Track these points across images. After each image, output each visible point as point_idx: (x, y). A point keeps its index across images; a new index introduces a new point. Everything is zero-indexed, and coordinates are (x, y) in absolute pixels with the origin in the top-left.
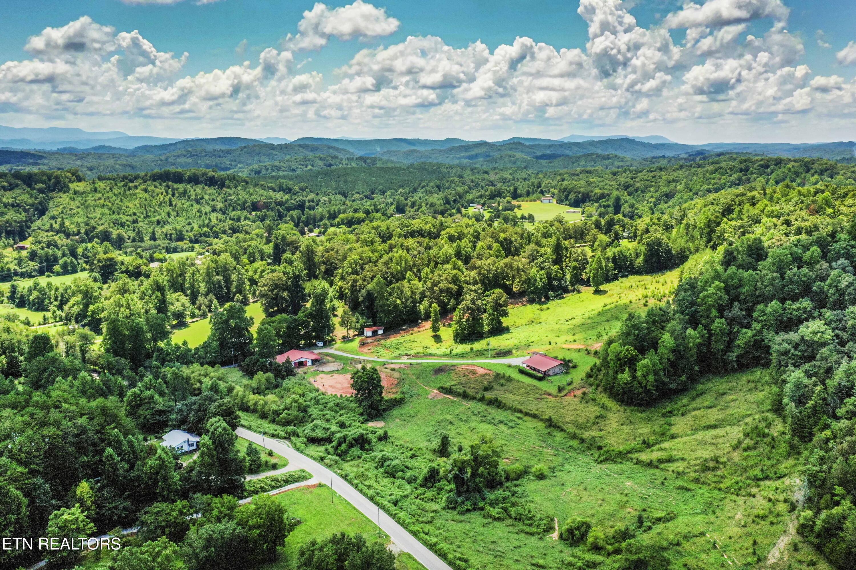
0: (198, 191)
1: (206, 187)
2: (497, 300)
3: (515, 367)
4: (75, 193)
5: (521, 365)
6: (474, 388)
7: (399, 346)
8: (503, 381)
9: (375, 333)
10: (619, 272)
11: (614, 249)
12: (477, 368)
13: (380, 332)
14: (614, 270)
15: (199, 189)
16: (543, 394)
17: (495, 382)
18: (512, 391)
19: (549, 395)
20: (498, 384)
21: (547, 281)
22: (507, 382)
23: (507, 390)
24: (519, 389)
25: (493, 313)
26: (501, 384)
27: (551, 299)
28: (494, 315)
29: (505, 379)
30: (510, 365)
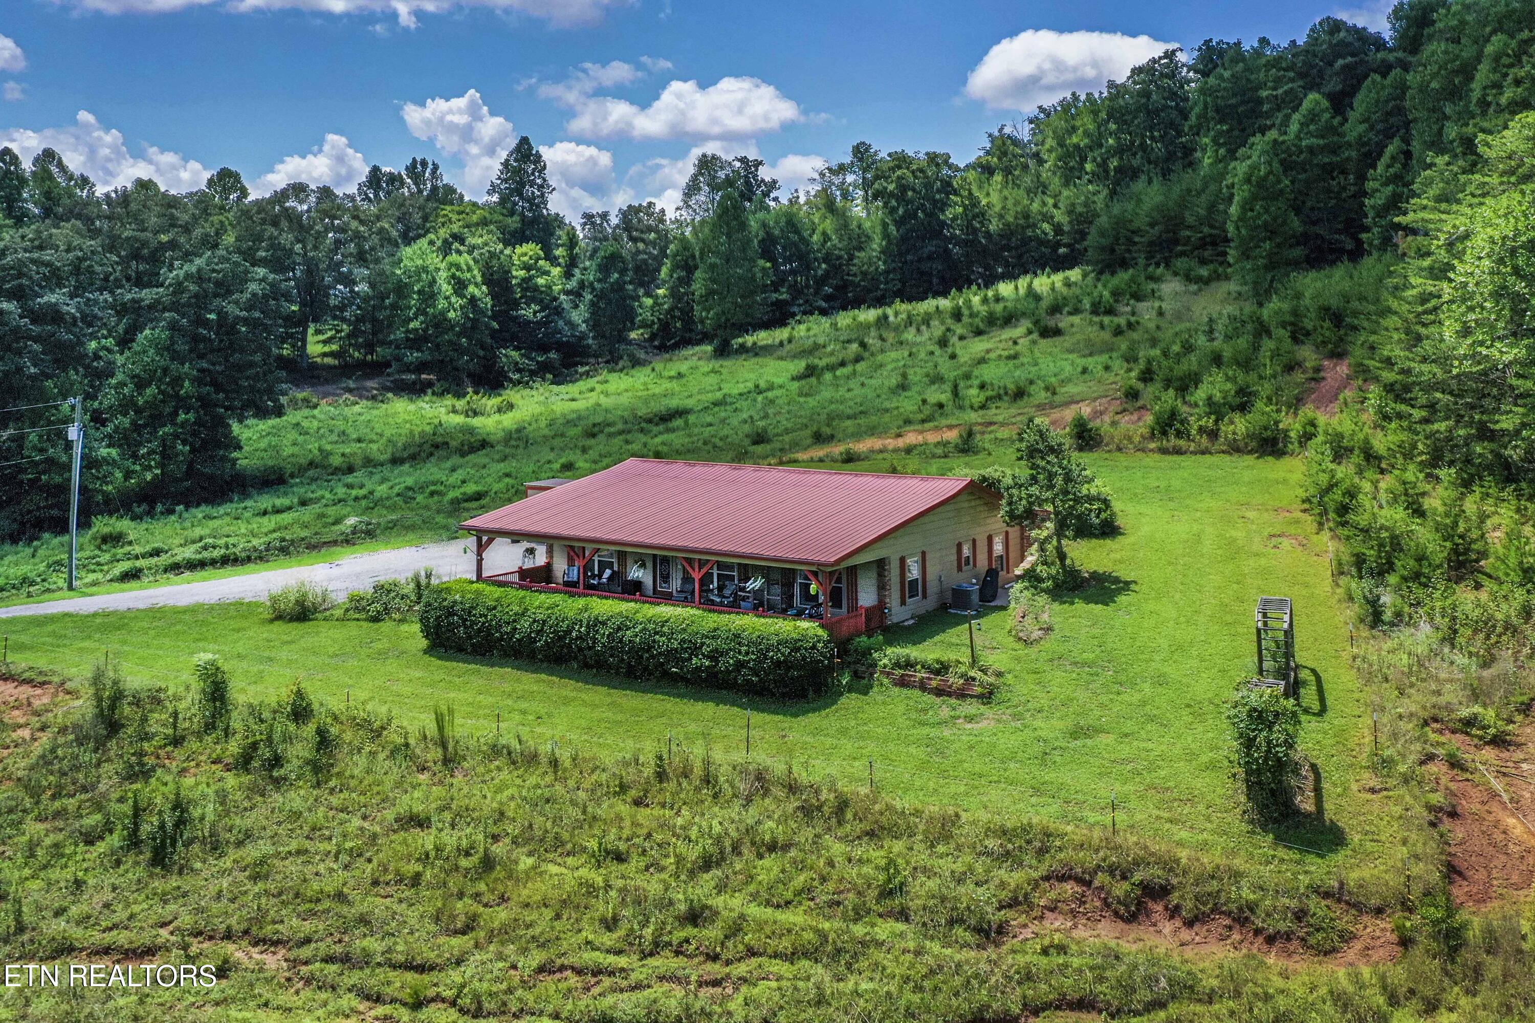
3: (375, 605)
14: (775, 287)
16: (1013, 904)
17: (57, 815)
18: (363, 920)
19: (1131, 918)
20: (90, 839)
21: (488, 299)
22: (254, 790)
23: (260, 918)
24: (488, 863)
25: (165, 370)
26: (146, 829)
27: (511, 380)
28: (177, 381)
29: (234, 747)
30: (300, 603)
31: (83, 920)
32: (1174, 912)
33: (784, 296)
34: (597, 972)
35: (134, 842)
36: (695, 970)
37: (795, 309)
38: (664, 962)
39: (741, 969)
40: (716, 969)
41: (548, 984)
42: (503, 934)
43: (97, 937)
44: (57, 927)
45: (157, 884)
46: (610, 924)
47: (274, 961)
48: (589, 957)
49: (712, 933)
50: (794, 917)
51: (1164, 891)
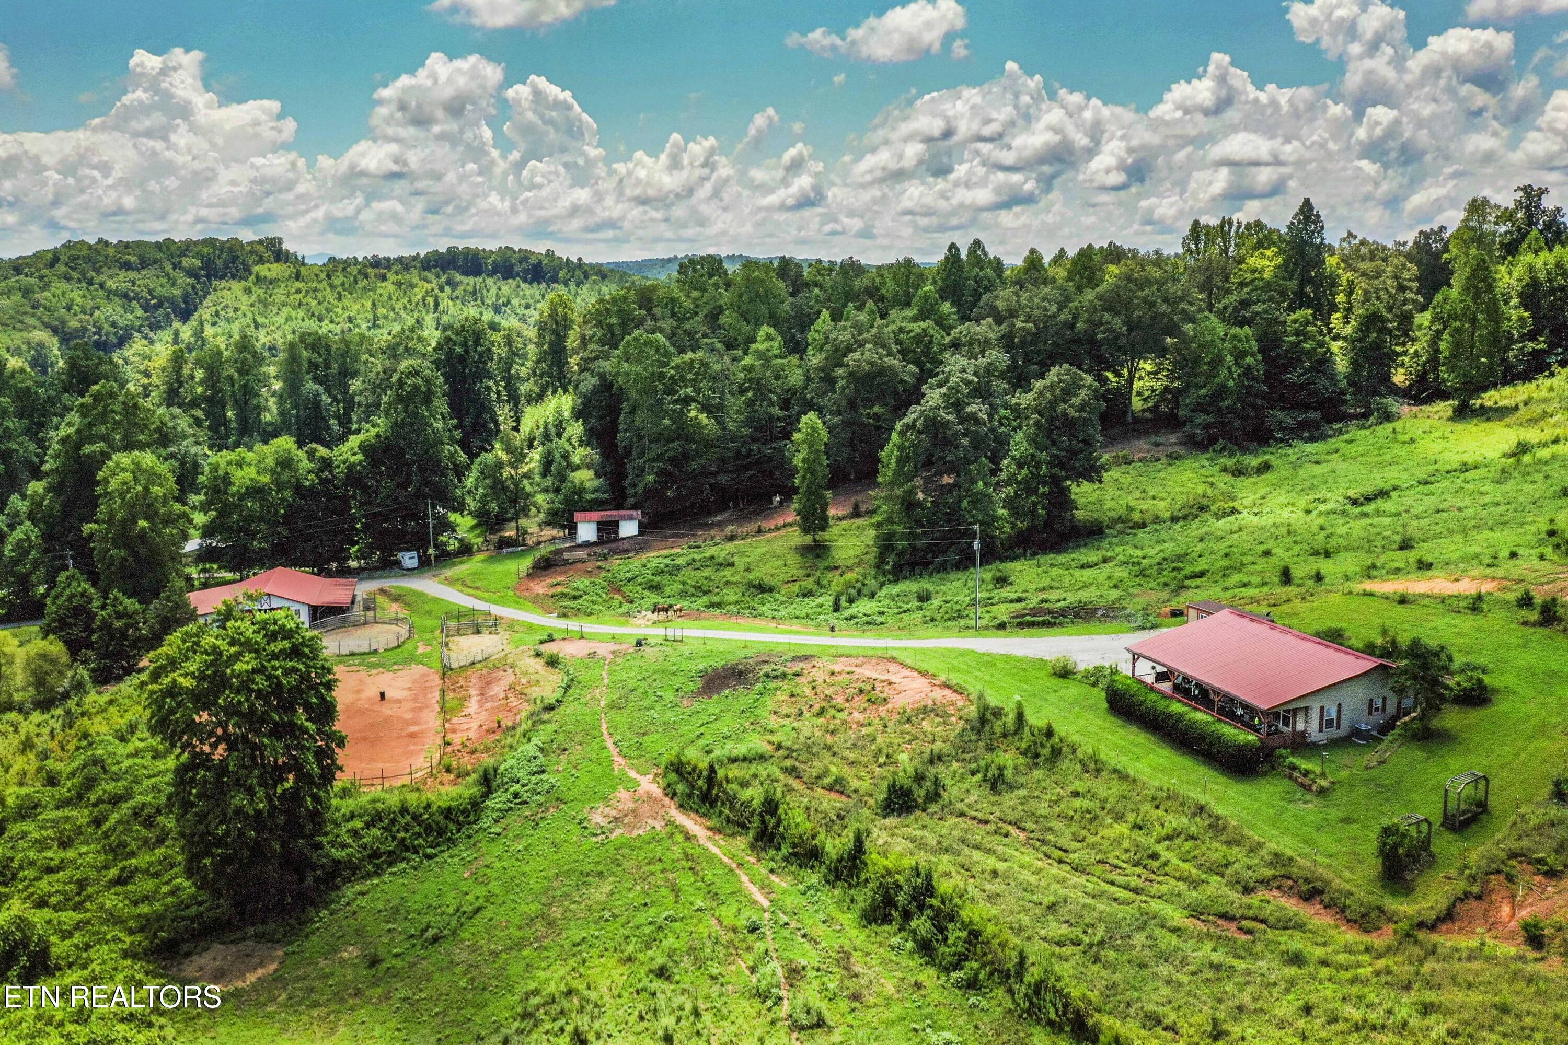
0: (505, 289)
1: (523, 285)
2: (1053, 404)
3: (1093, 677)
4: (258, 279)
5: (1125, 669)
6: (838, 786)
7: (663, 580)
8: (1008, 758)
9: (608, 529)
10: (1552, 345)
11: (1528, 258)
12: (897, 675)
13: (628, 529)
14: (1532, 336)
15: (507, 288)
16: (1262, 882)
17: (964, 760)
18: (1051, 829)
19: (1306, 900)
20: (973, 773)
21: (1261, 367)
22: (1028, 766)
23: (1021, 820)
24: (1095, 818)
25: (1033, 455)
26: (989, 775)
27: (1275, 439)
28: (1038, 466)
29: (1024, 745)
30: (1065, 667)
31: (969, 806)
32: (1322, 902)
33: (1541, 346)
34: (1116, 867)
35: (985, 780)
36: (1145, 874)
37: (1553, 359)
38: (1138, 870)
39: (1160, 878)
40: (1153, 877)
41: (1100, 866)
42: (1093, 846)
43: (973, 813)
44: (960, 806)
45: (992, 798)
46: (1127, 851)
47: (1022, 836)
48: (1116, 862)
49: (1155, 864)
50: (1185, 866)
51: (1321, 892)
